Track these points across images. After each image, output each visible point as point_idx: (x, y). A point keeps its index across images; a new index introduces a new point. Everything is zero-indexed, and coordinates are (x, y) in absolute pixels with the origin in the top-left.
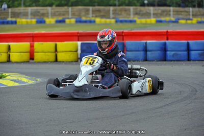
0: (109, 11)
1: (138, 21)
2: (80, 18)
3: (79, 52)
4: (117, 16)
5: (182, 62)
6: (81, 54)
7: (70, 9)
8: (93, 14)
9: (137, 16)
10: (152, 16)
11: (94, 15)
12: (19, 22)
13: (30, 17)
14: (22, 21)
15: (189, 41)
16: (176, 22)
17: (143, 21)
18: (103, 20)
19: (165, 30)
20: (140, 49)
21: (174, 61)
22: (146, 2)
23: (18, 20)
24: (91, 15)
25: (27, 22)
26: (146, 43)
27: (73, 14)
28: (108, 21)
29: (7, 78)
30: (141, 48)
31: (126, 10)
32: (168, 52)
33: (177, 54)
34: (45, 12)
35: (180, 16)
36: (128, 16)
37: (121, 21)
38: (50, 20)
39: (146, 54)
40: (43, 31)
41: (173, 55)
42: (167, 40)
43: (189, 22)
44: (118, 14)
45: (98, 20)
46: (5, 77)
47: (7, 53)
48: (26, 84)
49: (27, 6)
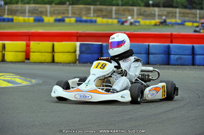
0: (111, 11)
1: (142, 22)
2: (81, 17)
3: (78, 53)
4: (120, 17)
5: (187, 67)
6: (79, 55)
7: (70, 7)
8: (94, 13)
9: (141, 17)
10: (157, 17)
11: (95, 15)
12: (16, 20)
13: (27, 14)
14: (19, 19)
15: (194, 45)
16: (182, 24)
17: (148, 22)
18: (105, 20)
19: (169, 33)
20: (142, 52)
21: (178, 65)
22: (151, 2)
23: (15, 18)
24: (92, 15)
25: (24, 20)
26: (149, 45)
27: (73, 13)
28: (110, 21)
31: (129, 11)
32: (172, 56)
33: (181, 58)
34: (43, 10)
35: (187, 19)
38: (49, 19)
39: (148, 57)
40: (40, 30)
41: (177, 59)
42: (172, 43)
43: (196, 24)
44: (121, 15)
45: (99, 20)
47: (2, 52)
48: (21, 85)
49: (25, 3)
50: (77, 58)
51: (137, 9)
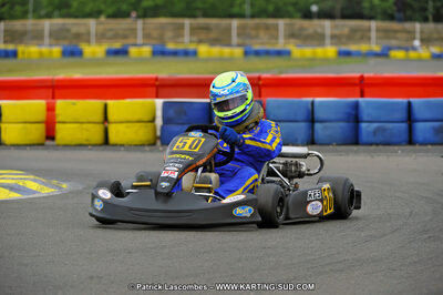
0: (228, 30)
1: (297, 52)
2: (163, 45)
3: (159, 122)
4: (248, 42)
5: (396, 148)
6: (162, 128)
7: (140, 23)
8: (191, 34)
9: (292, 41)
10: (328, 41)
11: (195, 39)
12: (23, 53)
13: (47, 41)
14: (30, 50)
15: (411, 100)
16: (384, 54)
17: (308, 51)
18: (216, 51)
19: (358, 75)
20: (299, 118)
21: (377, 144)
22: (314, 8)
23: (20, 49)
24: (187, 38)
25: (41, 53)
26: (313, 103)
27: (147, 36)
28: (226, 51)
30: (302, 114)
31: (267, 28)
32: (363, 125)
33: (384, 130)
34: (82, 30)
35: (393, 42)
36: (274, 41)
37: (257, 53)
38: (93, 50)
39: (312, 128)
40: (77, 74)
41: (375, 132)
42: (362, 95)
43: (412, 54)
44: (251, 37)
45: (203, 50)
48: (37, 195)
49: (41, 17)
50: (159, 133)
51: (286, 24)
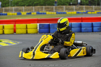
0: (53, 8)
1: (68, 13)
2: (39, 12)
4: (57, 11)
5: (89, 33)
7: (34, 7)
9: (67, 10)
10: (74, 10)
11: (46, 10)
12: (8, 14)
13: (14, 11)
14: (10, 14)
15: (93, 22)
16: (86, 13)
17: (70, 13)
18: (50, 13)
19: (81, 17)
21: (85, 32)
22: (71, 3)
23: (8, 13)
24: (44, 10)
25: (12, 14)
26: (71, 24)
27: (35, 10)
28: (52, 13)
29: (3, 42)
31: (61, 8)
32: (82, 28)
33: (87, 29)
34: (21, 9)
35: (89, 10)
36: (63, 10)
37: (59, 13)
38: (24, 13)
40: (20, 18)
41: (85, 29)
42: (82, 22)
43: (93, 13)
45: (47, 13)
46: (1, 41)
47: (3, 29)
48: (12, 45)
49: (12, 6)
50: (38, 31)
51: (65, 7)
